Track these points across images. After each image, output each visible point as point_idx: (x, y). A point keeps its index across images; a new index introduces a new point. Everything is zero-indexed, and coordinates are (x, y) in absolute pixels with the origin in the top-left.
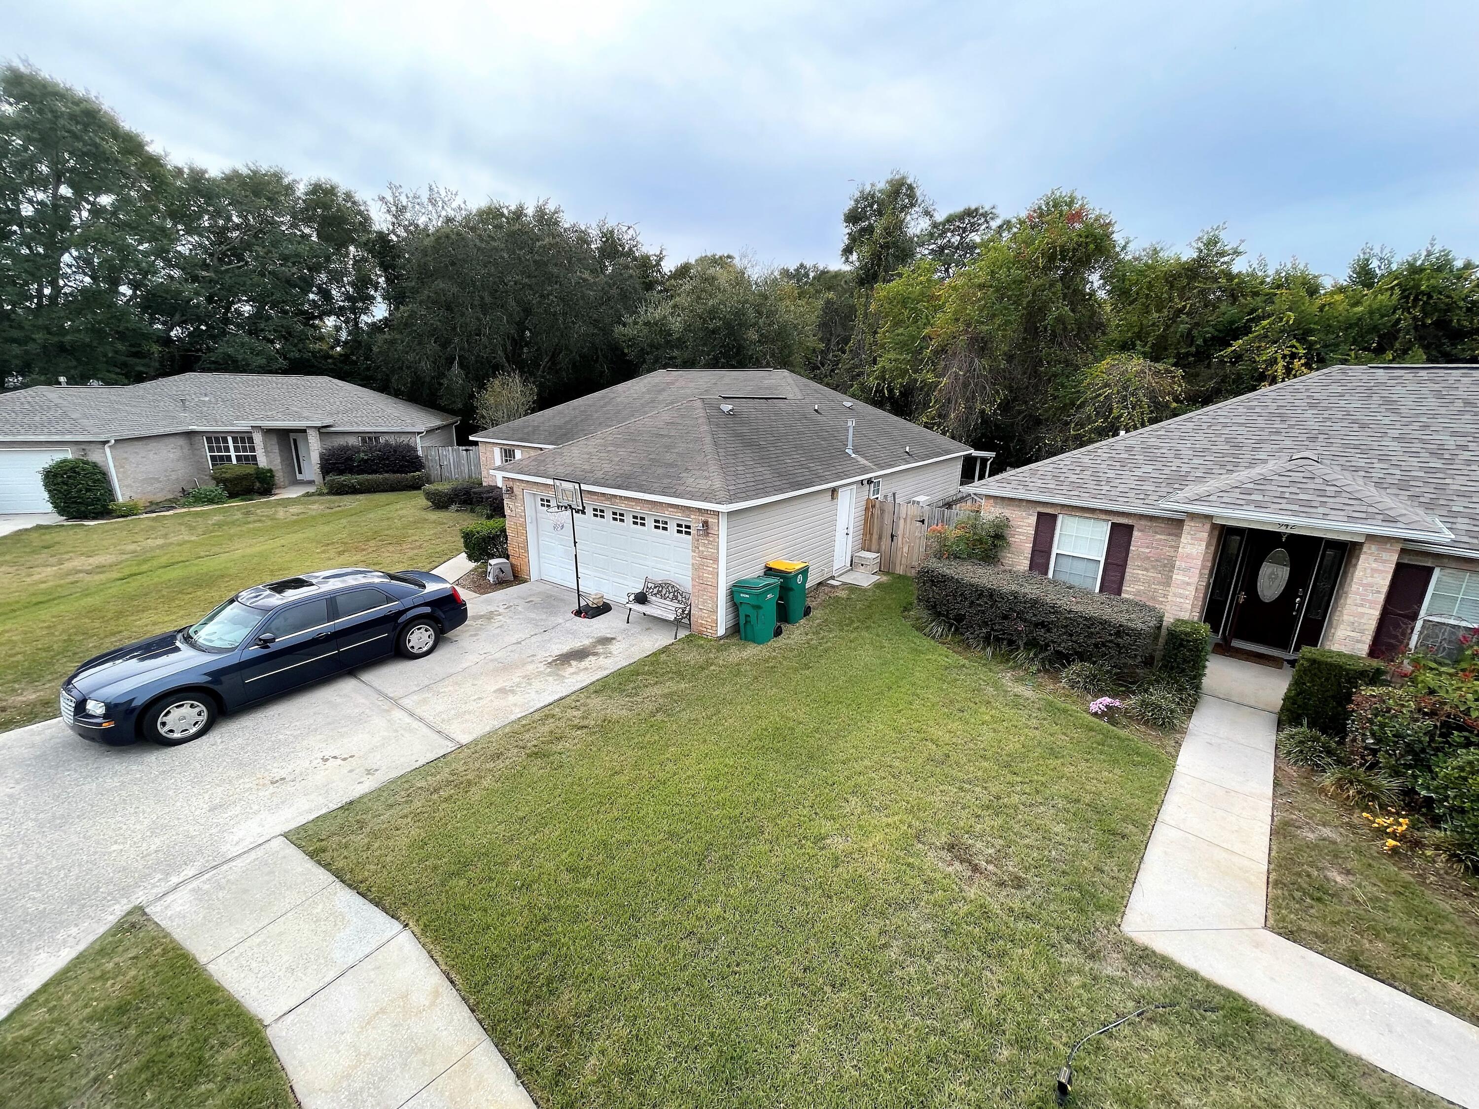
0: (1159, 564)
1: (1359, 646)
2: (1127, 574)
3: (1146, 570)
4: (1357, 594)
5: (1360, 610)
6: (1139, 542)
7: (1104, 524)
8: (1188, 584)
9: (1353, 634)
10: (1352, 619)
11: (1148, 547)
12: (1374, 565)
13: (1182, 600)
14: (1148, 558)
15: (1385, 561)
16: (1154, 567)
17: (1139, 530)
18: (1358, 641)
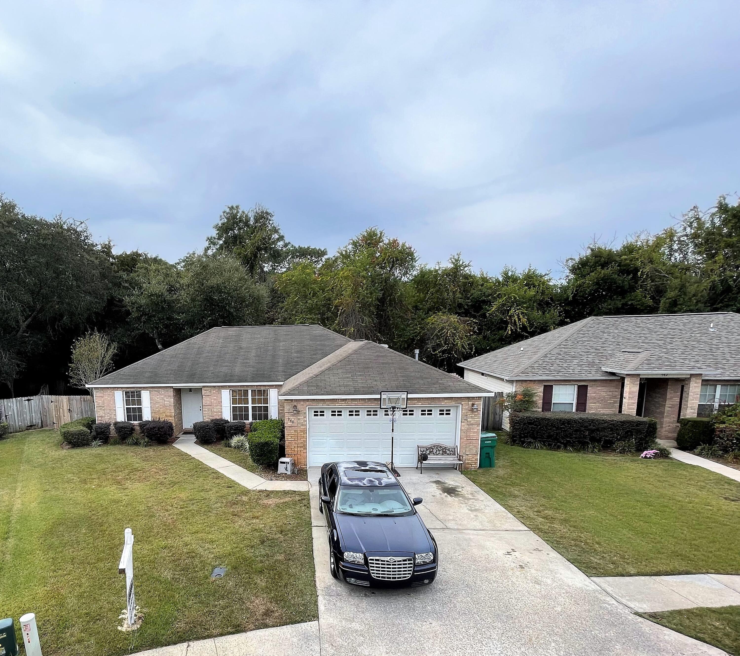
0: (600, 400)
1: (694, 415)
2: (587, 406)
3: (595, 403)
4: (691, 396)
5: (693, 401)
6: (591, 392)
7: (573, 386)
8: (634, 403)
9: (692, 411)
10: (690, 405)
11: (594, 394)
12: (695, 385)
13: (632, 410)
14: (595, 398)
15: (698, 383)
16: (598, 402)
17: (590, 387)
18: (694, 413)
